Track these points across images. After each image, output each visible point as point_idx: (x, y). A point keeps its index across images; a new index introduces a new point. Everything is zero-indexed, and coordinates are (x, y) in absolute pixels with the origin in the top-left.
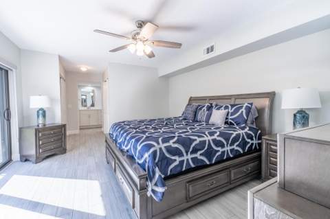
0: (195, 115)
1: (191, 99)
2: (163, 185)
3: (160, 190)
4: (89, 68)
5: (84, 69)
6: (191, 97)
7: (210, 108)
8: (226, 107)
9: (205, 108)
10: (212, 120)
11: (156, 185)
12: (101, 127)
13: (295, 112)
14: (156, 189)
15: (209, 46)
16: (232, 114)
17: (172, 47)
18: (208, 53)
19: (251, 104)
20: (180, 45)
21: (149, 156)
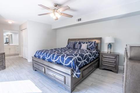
0: (74, 46)
1: (69, 40)
2: (80, 72)
3: (79, 74)
4: (13, 22)
5: (10, 22)
6: (69, 39)
7: (80, 43)
8: (87, 43)
9: (78, 43)
10: (82, 48)
11: (77, 72)
12: (19, 55)
13: (108, 44)
14: (78, 74)
15: (79, 18)
16: (89, 45)
17: (69, 17)
18: (78, 21)
19: (95, 41)
20: (72, 16)
21: (73, 61)
